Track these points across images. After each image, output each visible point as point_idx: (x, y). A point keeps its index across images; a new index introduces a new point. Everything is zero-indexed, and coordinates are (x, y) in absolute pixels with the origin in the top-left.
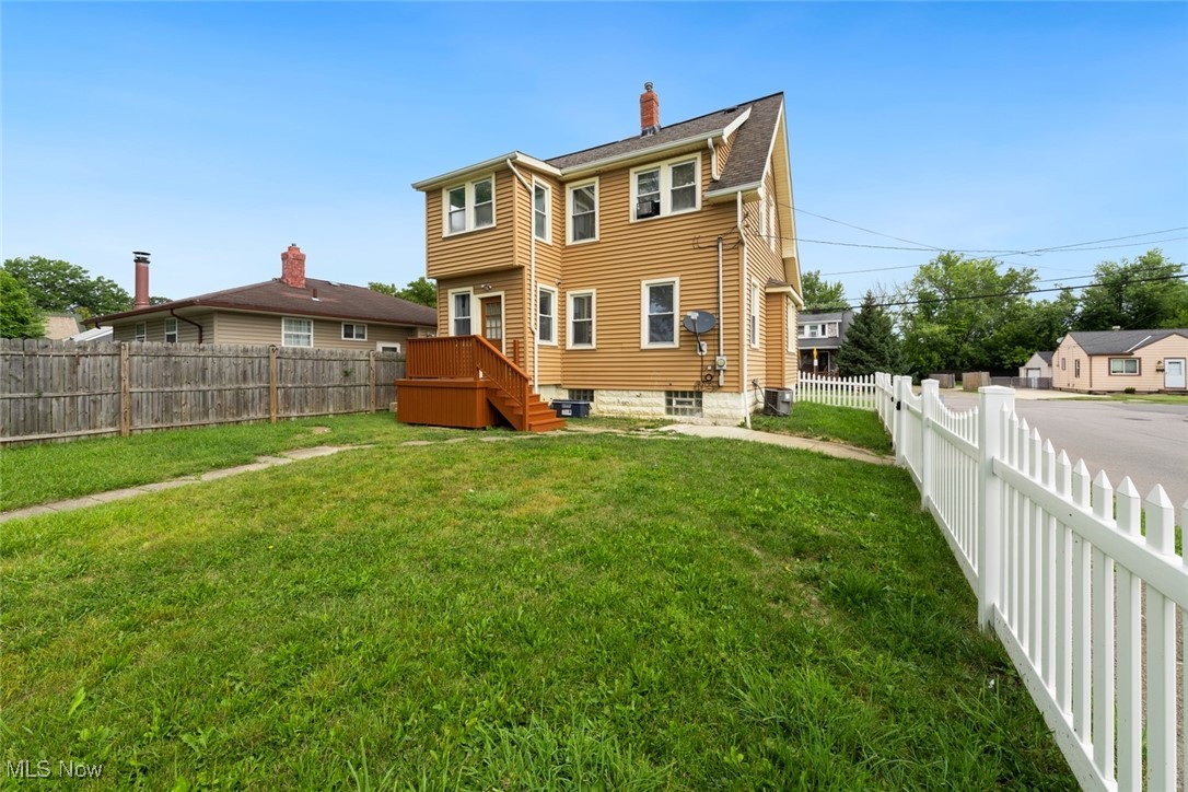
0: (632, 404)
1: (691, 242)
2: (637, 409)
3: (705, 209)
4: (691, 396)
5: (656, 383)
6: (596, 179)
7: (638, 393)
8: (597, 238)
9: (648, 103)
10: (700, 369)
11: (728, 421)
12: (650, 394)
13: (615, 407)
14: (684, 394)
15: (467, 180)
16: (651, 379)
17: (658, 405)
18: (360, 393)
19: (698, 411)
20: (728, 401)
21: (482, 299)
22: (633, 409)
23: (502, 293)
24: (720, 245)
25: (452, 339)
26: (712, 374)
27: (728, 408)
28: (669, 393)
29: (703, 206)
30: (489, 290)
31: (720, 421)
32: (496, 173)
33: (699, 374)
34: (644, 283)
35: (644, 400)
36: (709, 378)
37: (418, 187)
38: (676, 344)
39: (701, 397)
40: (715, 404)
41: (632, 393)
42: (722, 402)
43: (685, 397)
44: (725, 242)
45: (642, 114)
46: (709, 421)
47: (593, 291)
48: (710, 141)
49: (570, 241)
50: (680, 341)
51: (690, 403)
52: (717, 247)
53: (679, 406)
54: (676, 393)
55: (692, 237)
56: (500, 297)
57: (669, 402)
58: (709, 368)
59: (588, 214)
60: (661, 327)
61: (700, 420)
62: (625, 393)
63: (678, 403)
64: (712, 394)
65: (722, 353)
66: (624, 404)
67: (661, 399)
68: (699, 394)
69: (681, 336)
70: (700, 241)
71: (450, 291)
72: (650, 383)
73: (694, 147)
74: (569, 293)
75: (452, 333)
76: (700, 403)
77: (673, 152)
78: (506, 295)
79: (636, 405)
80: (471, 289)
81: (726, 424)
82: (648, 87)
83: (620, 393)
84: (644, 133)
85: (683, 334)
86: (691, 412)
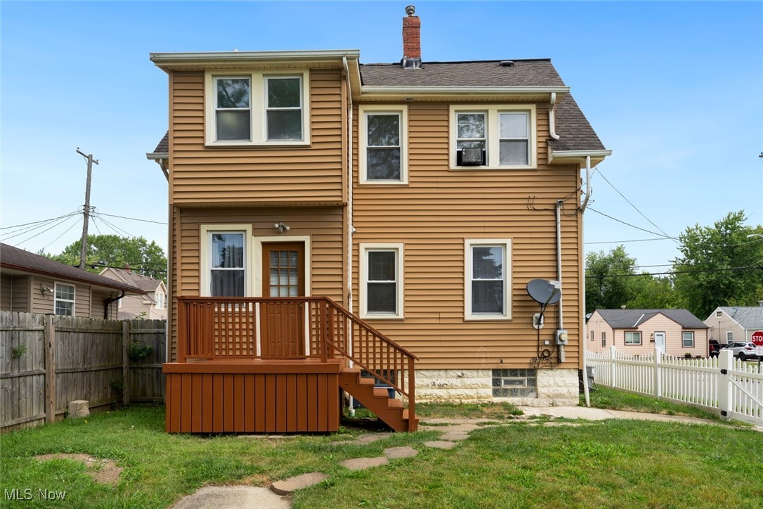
0: (452, 387)
1: (526, 202)
2: (459, 392)
3: (541, 168)
4: (522, 375)
5: (484, 361)
6: (405, 108)
7: (459, 373)
8: (405, 180)
9: (411, 30)
10: (536, 344)
11: (566, 400)
12: (475, 373)
13: (429, 391)
14: (514, 372)
15: (258, 69)
16: (477, 355)
17: (485, 386)
18: (32, 387)
19: (532, 391)
20: (565, 379)
21: (264, 244)
22: (453, 392)
23: (307, 239)
24: (559, 209)
25: (205, 300)
26: (550, 349)
27: (566, 386)
28: (495, 372)
29: (539, 165)
30: (285, 232)
31: (558, 401)
32: (313, 71)
33: (535, 349)
34: (468, 242)
35: (468, 381)
36: (546, 354)
37: (158, 60)
38: (508, 314)
39: (535, 375)
40: (552, 382)
41: (451, 373)
42: (559, 380)
43: (516, 375)
44: (566, 207)
45: (405, 41)
46: (546, 402)
47: (401, 246)
48: (554, 96)
49: (363, 180)
50: (513, 312)
51: (521, 382)
52: (555, 211)
53: (509, 387)
54: (505, 372)
55: (526, 196)
56: (303, 243)
57: (496, 382)
58: (547, 343)
59: (393, 149)
60: (488, 296)
61: (536, 401)
62: (442, 373)
63: (507, 382)
64: (549, 372)
65: (562, 326)
66: (441, 386)
67: (487, 379)
68: (532, 372)
69: (513, 307)
70: (536, 202)
71: (204, 228)
72: (476, 361)
73: (530, 97)
74: (363, 246)
75: (206, 291)
76: (533, 383)
77: (506, 97)
78: (313, 242)
79: (456, 387)
80: (249, 227)
81: (565, 404)
82: (409, 11)
83: (436, 373)
84: (409, 64)
85: (516, 304)
86: (523, 393)
